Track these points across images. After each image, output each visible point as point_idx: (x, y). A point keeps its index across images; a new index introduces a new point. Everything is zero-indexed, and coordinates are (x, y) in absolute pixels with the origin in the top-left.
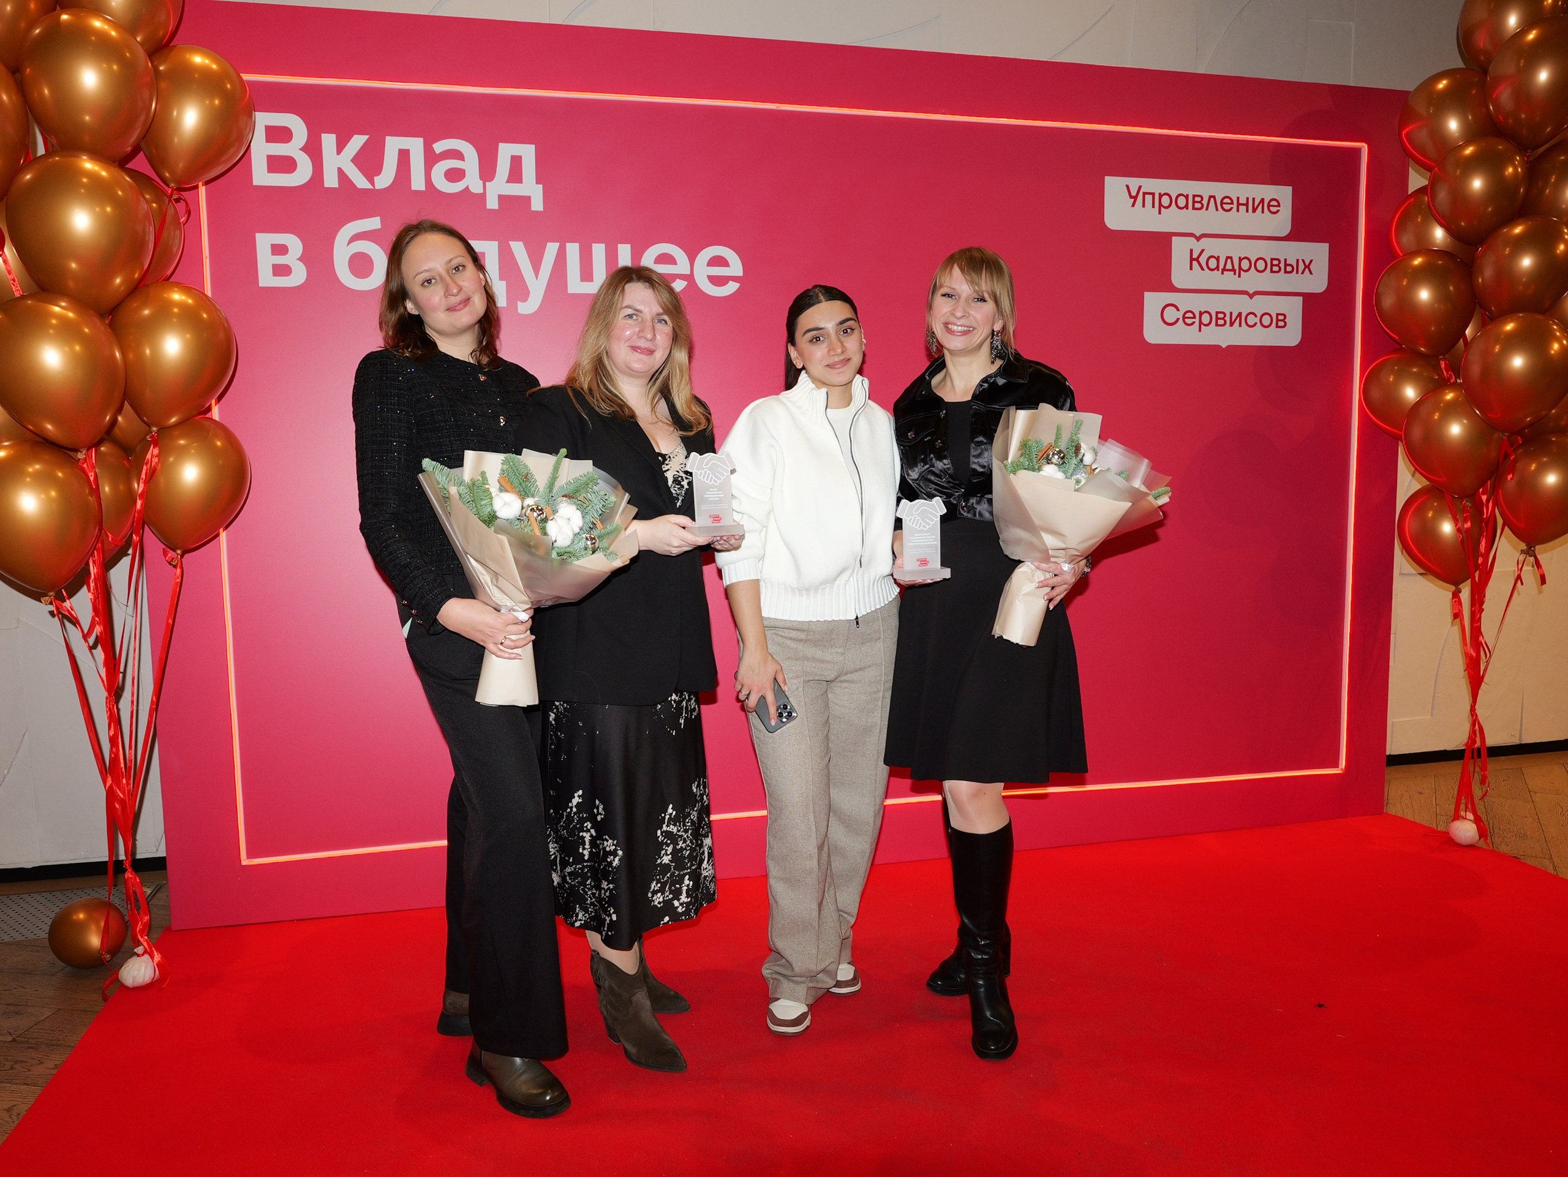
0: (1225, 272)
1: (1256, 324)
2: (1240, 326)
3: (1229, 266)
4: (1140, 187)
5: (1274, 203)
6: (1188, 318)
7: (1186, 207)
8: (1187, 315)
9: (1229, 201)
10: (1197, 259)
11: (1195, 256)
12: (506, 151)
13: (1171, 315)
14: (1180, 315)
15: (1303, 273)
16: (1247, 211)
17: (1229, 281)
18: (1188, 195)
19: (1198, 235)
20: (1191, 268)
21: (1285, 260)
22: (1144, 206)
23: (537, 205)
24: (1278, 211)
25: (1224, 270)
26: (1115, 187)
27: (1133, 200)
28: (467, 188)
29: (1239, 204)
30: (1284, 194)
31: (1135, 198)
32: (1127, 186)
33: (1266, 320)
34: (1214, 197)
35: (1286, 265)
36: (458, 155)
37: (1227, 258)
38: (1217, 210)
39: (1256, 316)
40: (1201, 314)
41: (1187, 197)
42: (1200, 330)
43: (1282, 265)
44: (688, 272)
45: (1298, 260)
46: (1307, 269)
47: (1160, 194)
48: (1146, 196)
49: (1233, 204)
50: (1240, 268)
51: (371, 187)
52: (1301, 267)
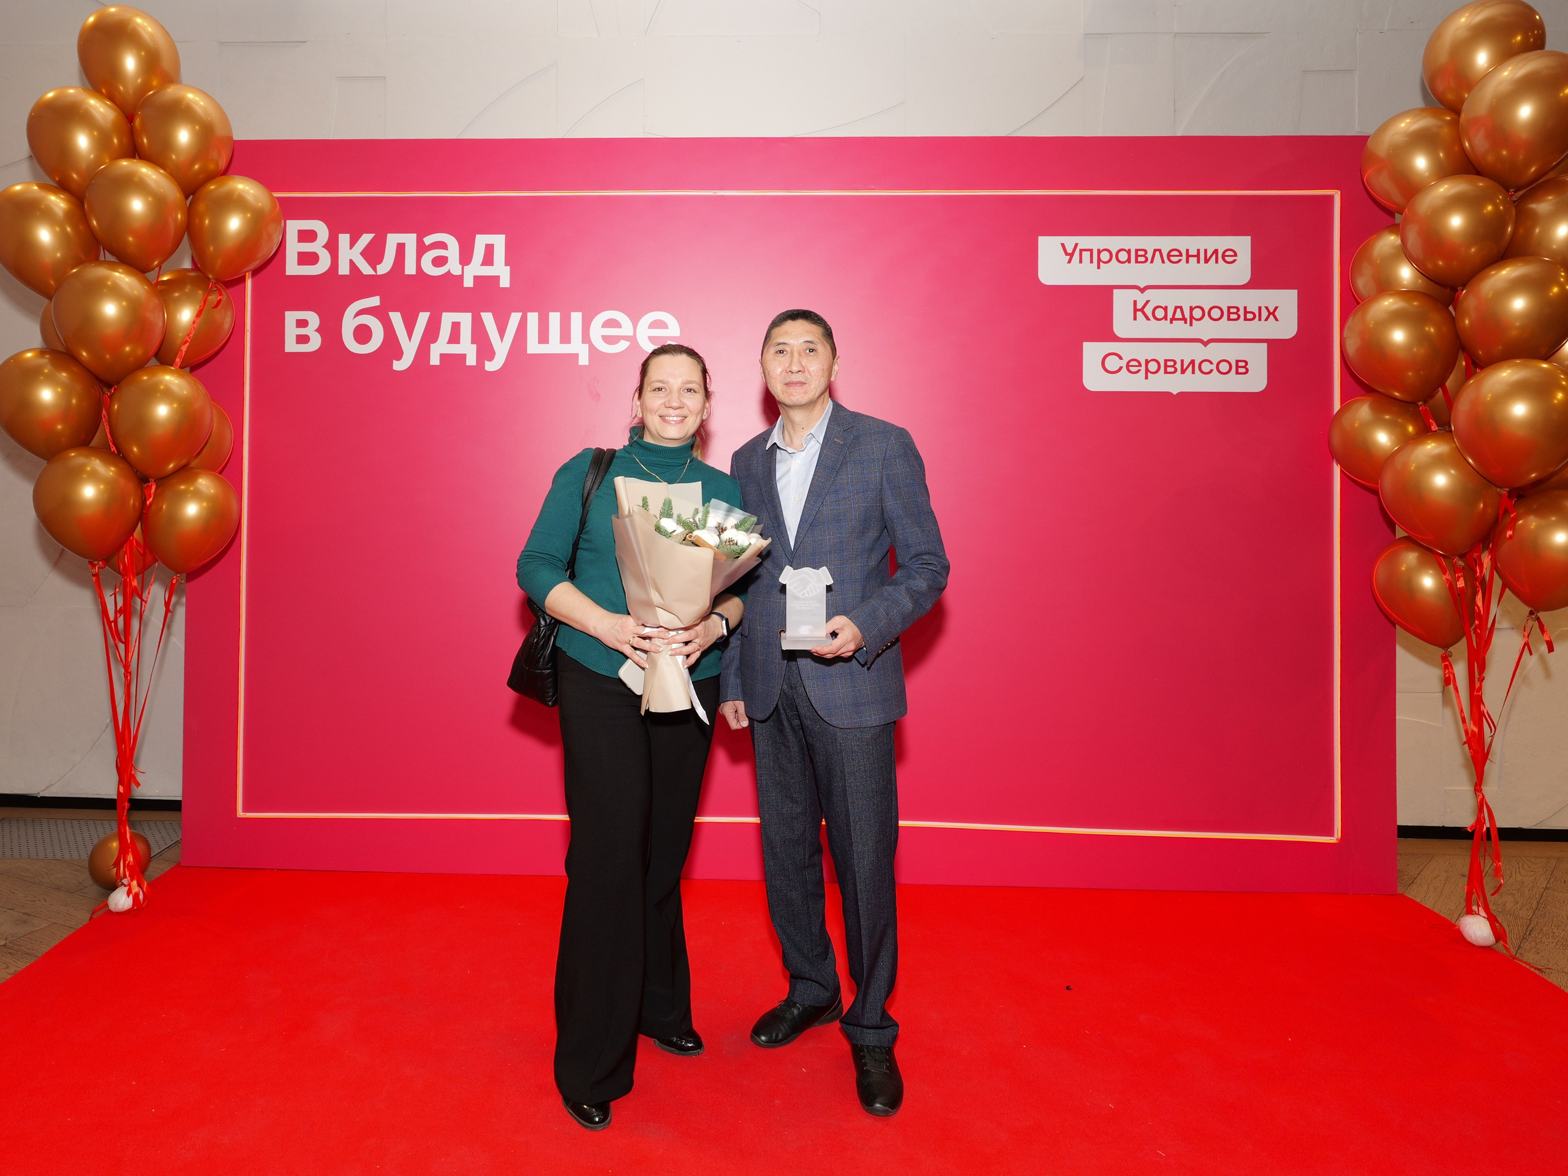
0: (1174, 322)
1: (1211, 371)
2: (1194, 372)
3: (1179, 315)
4: (1076, 245)
5: (1228, 253)
6: (1132, 366)
7: (1129, 261)
8: (1131, 364)
9: (1178, 254)
10: (1142, 310)
11: (1139, 306)
12: (481, 241)
13: (1112, 363)
14: (1123, 363)
15: (1266, 319)
16: (1198, 262)
17: (1179, 329)
18: (1130, 250)
19: (1142, 287)
20: (1135, 319)
21: (1245, 308)
22: (1081, 262)
23: (505, 283)
24: (1235, 261)
25: (1173, 319)
26: (1049, 248)
27: (1069, 257)
28: (449, 272)
29: (1188, 256)
30: (1242, 244)
31: (1071, 255)
32: (1063, 245)
33: (1224, 367)
34: (1160, 250)
35: (1246, 312)
36: (442, 245)
37: (1176, 308)
38: (1163, 262)
39: (1211, 363)
40: (1147, 362)
42: (1146, 378)
43: (1241, 313)
44: (631, 334)
45: (1260, 308)
46: (1271, 316)
47: (1099, 250)
48: (1084, 253)
49: (1182, 256)
50: (1192, 317)
51: (374, 273)
52: (1265, 314)
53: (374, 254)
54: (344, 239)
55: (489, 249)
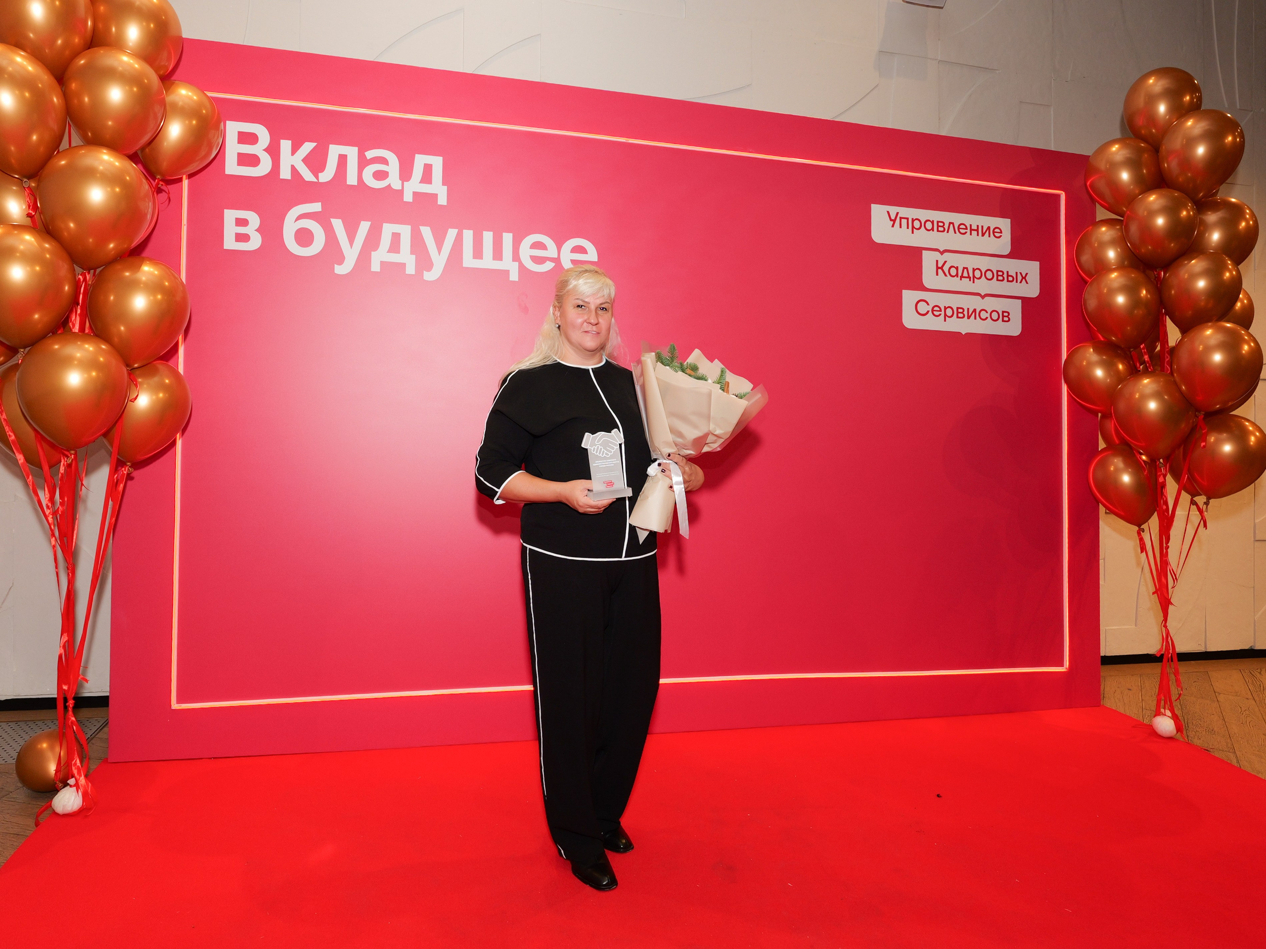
0: (962, 279)
1: (987, 318)
2: (975, 318)
3: (965, 274)
4: (898, 213)
5: (997, 230)
6: (936, 310)
7: (933, 229)
9: (964, 227)
10: (942, 268)
11: (940, 265)
12: (420, 160)
13: (923, 308)
14: (930, 308)
15: (1021, 282)
16: (978, 235)
17: (965, 285)
18: (933, 221)
19: (942, 251)
20: (937, 274)
21: (1008, 272)
22: (901, 227)
23: (442, 200)
24: (1001, 236)
25: (962, 277)
26: (879, 213)
27: (892, 222)
28: (389, 185)
29: (971, 230)
30: (1005, 224)
31: (894, 221)
32: (888, 212)
33: (995, 316)
34: (953, 223)
35: (1008, 276)
36: (384, 161)
37: (964, 268)
38: (955, 233)
39: (987, 312)
40: (946, 308)
41: (933, 222)
42: (945, 321)
43: (1005, 276)
44: (556, 256)
45: (1017, 273)
46: (1024, 280)
47: (913, 219)
48: (902, 220)
49: (967, 229)
50: (974, 276)
51: (316, 180)
52: (1020, 278)
53: (316, 162)
54: (286, 145)
55: (428, 169)
